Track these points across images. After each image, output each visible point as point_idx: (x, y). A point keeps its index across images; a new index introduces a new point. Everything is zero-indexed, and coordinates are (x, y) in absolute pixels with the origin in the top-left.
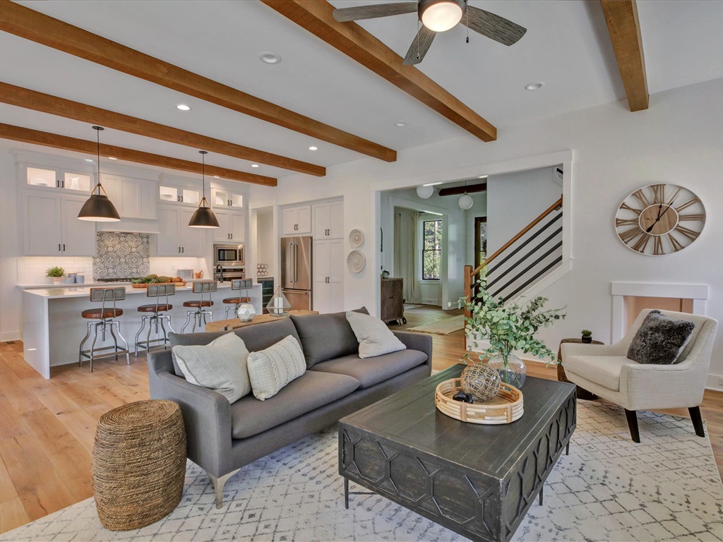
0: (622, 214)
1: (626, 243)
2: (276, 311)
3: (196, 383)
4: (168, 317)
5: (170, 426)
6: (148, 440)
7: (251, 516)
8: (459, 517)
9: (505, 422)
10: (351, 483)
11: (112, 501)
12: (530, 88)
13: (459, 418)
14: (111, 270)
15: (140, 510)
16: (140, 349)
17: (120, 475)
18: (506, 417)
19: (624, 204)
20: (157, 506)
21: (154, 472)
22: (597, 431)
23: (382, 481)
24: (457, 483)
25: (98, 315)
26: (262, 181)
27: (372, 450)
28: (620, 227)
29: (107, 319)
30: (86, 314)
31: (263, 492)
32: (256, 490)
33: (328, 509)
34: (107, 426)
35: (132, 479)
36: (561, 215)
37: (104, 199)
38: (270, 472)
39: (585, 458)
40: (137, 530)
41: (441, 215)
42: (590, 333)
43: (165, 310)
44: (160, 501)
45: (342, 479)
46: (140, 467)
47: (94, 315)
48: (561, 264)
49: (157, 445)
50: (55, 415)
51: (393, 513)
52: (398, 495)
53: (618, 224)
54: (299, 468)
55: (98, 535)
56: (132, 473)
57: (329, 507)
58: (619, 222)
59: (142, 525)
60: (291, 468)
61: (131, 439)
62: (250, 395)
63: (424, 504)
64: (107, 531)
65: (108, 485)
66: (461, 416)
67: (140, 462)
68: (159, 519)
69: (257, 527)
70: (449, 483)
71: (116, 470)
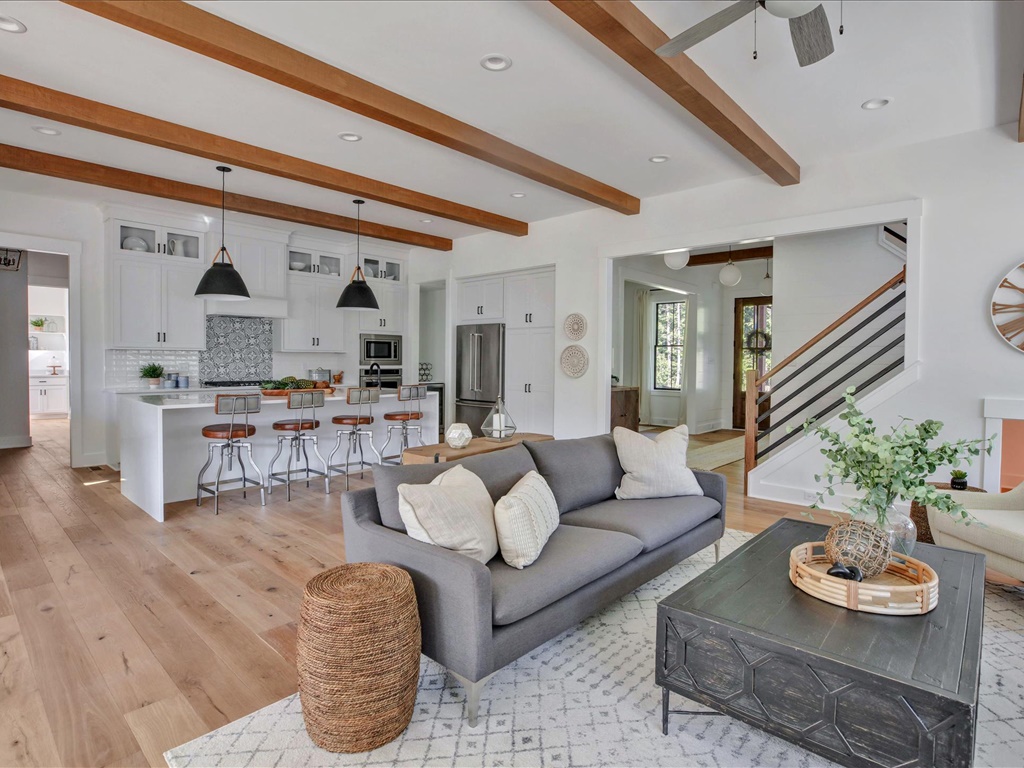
0: (1002, 296)
1: (1009, 339)
2: (496, 434)
3: (428, 541)
4: (315, 438)
5: (407, 604)
6: (381, 623)
7: (526, 740)
8: (886, 757)
9: (919, 611)
10: (674, 697)
11: (333, 710)
12: (870, 106)
13: (845, 605)
14: (222, 370)
15: (370, 725)
16: (275, 483)
17: (345, 673)
18: (921, 605)
19: (1005, 281)
20: (391, 720)
21: (389, 672)
22: (999, 625)
23: (738, 697)
24: (885, 707)
25: (225, 434)
26: (432, 243)
27: (719, 651)
28: (998, 315)
29: (234, 440)
30: (208, 432)
31: (529, 704)
32: (517, 700)
33: (635, 734)
34: (325, 602)
35: (362, 679)
36: (903, 295)
37: (230, 269)
38: (529, 675)
39: (999, 667)
40: (366, 754)
41: (685, 293)
42: (964, 475)
43: (311, 428)
44: (396, 712)
45: (660, 690)
46: (372, 662)
47: (220, 434)
48: (903, 369)
49: (393, 632)
50: (189, 574)
51: (739, 743)
52: (768, 720)
53: (995, 311)
54: (570, 670)
55: (313, 757)
56: (362, 671)
57: (636, 731)
58: (997, 307)
59: (372, 746)
60: (556, 669)
61: (360, 622)
62: (498, 559)
63: (817, 734)
64: (322, 752)
65: (329, 687)
66: (848, 601)
67: (371, 655)
68: (393, 739)
69: (542, 758)
70: (867, 707)
71: (339, 666)
